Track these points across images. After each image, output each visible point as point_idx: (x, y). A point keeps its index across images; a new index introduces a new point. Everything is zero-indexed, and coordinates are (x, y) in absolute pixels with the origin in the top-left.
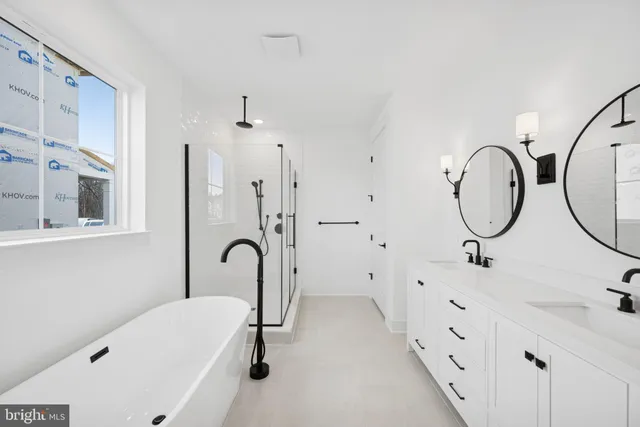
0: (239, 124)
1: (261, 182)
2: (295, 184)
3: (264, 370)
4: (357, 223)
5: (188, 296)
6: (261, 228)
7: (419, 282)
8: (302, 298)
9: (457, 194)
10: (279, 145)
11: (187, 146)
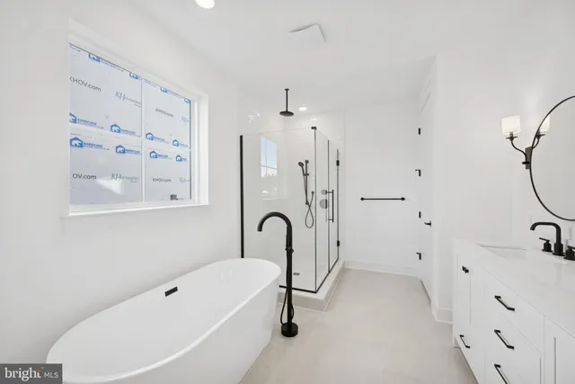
0: (282, 113)
1: (307, 162)
2: (338, 162)
3: (293, 330)
4: (403, 199)
5: (242, 257)
6: (307, 203)
7: (464, 269)
8: (344, 271)
9: (528, 163)
10: (313, 128)
11: (241, 137)
